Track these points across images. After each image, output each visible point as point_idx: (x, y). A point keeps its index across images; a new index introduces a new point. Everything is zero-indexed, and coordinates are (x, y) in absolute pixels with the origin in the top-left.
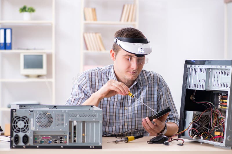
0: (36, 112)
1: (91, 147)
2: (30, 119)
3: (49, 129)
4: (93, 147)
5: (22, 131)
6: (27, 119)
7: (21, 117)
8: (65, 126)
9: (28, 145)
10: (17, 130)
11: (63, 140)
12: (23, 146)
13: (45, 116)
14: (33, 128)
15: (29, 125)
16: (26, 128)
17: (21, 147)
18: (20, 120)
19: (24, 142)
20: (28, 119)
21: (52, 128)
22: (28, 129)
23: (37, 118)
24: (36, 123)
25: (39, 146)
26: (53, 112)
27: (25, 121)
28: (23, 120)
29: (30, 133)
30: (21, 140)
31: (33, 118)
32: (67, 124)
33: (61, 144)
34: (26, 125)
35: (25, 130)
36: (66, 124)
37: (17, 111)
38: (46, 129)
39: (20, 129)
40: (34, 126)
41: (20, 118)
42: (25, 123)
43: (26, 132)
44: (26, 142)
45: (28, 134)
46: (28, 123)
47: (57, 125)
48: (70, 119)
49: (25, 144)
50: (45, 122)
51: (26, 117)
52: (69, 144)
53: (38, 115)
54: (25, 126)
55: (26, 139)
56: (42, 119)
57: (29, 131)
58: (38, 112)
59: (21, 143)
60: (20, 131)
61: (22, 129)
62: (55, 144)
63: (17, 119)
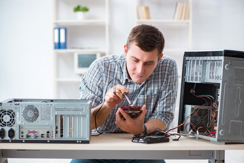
0: (22, 106)
1: (78, 142)
2: (16, 113)
3: (35, 123)
4: (80, 142)
5: (8, 125)
6: (12, 113)
7: (7, 110)
8: (51, 120)
9: (14, 139)
10: (3, 124)
11: (49, 134)
12: (9, 140)
13: (31, 110)
14: (19, 122)
15: (15, 118)
16: (12, 122)
17: (7, 141)
18: (6, 114)
19: (9, 136)
20: (14, 113)
21: (38, 122)
22: (14, 123)
23: (23, 111)
24: (22, 117)
25: (25, 140)
26: (39, 106)
27: (11, 114)
28: (9, 114)
29: (16, 127)
30: (7, 134)
31: (19, 112)
32: (54, 118)
33: (48, 138)
34: (12, 118)
35: (11, 124)
36: (52, 118)
37: (2, 104)
38: (32, 123)
39: (6, 123)
40: (19, 120)
41: (6, 112)
42: (11, 117)
43: (12, 126)
44: (12, 136)
45: (14, 128)
46: (13, 117)
47: (43, 119)
48: (56, 113)
49: (11, 138)
50: (31, 116)
51: (12, 111)
52: (55, 139)
53: (24, 109)
54: (11, 120)
55: (12, 133)
56: (28, 113)
57: (15, 125)
58: (23, 106)
59: (7, 138)
60: (5, 125)
61: (8, 123)
62: (42, 138)
63: (3, 113)
